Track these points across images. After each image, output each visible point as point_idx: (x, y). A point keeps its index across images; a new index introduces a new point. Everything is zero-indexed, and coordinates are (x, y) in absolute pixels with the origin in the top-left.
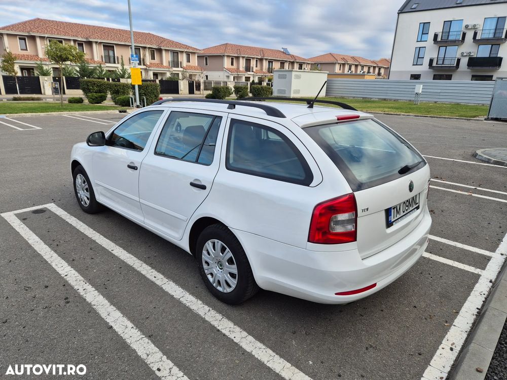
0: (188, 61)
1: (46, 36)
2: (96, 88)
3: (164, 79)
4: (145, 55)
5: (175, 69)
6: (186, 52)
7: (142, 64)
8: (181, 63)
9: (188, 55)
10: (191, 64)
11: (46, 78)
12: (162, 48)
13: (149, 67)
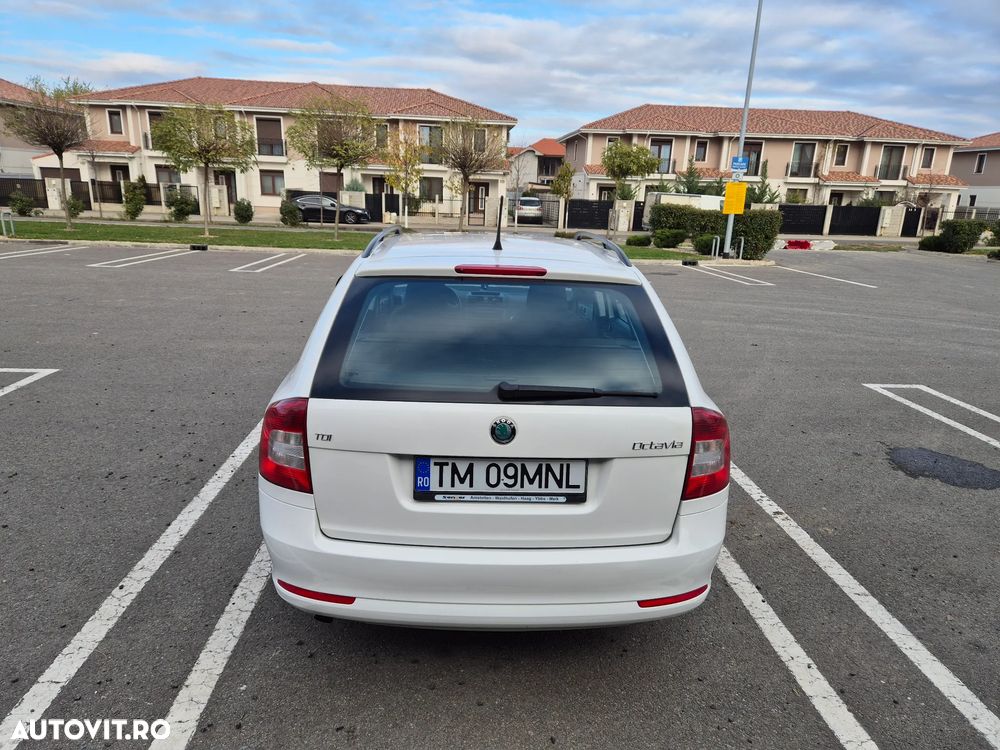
0: (927, 163)
1: (649, 133)
2: (671, 220)
3: (854, 204)
4: (822, 157)
5: (885, 182)
6: (924, 145)
7: (812, 174)
8: (906, 169)
9: (929, 151)
10: (934, 169)
11: (625, 203)
12: (866, 139)
13: (827, 179)
